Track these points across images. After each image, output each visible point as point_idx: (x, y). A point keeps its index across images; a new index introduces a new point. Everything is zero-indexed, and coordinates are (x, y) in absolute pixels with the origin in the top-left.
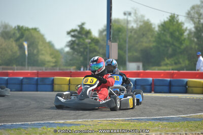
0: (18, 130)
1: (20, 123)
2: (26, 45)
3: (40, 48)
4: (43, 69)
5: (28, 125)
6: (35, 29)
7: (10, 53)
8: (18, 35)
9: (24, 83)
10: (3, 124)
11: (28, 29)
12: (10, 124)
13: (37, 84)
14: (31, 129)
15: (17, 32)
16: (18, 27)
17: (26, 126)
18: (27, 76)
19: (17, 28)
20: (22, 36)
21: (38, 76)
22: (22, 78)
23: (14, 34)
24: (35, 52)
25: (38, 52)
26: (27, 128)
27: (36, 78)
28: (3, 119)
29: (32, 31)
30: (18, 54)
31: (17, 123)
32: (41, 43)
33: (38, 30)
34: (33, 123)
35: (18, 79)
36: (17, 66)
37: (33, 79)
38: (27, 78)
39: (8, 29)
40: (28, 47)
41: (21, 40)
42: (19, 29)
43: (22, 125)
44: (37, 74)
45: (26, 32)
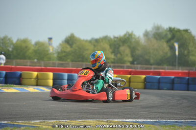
0: (173, 126)
1: (174, 121)
2: (176, 45)
3: (190, 48)
4: (193, 70)
5: (182, 122)
6: (186, 31)
7: (161, 53)
8: (169, 36)
9: (175, 82)
10: (157, 120)
11: (179, 31)
12: (164, 120)
13: (188, 84)
14: (185, 127)
15: (168, 33)
16: (170, 28)
17: (180, 124)
18: (178, 76)
19: (168, 29)
20: (173, 37)
21: (189, 76)
22: (173, 77)
23: (166, 35)
24: (186, 52)
25: (189, 52)
26: (182, 126)
27: (187, 77)
28: (158, 116)
29: (183, 33)
30: (169, 54)
31: (172, 120)
32: (191, 44)
33: (189, 31)
34: (187, 121)
35: (170, 78)
36: (167, 65)
37: (184, 78)
38: (178, 78)
39: (160, 31)
40: (179, 47)
41: (172, 41)
42: (171, 30)
43: (176, 122)
44: (188, 74)
45: (178, 33)
